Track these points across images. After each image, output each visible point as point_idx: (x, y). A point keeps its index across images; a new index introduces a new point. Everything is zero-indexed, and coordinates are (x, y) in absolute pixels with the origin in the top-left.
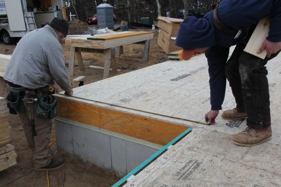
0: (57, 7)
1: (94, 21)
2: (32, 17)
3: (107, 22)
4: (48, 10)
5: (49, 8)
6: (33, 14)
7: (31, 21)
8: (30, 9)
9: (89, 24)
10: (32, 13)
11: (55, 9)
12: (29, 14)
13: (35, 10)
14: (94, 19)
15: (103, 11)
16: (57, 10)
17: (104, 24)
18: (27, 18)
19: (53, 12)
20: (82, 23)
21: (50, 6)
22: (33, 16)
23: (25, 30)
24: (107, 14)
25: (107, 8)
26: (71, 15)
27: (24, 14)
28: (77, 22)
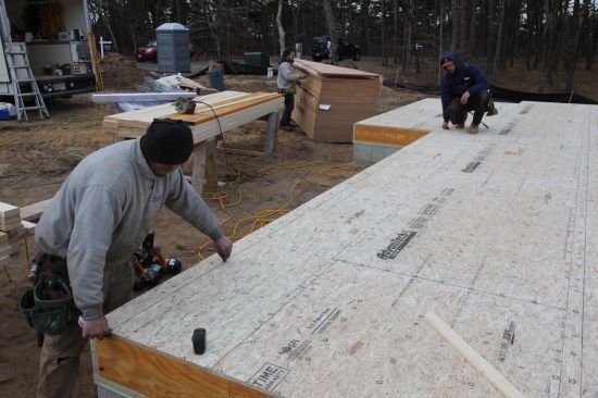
0: (76, 32)
1: (149, 54)
2: (23, 55)
3: (178, 59)
4: (57, 37)
5: (60, 34)
6: (25, 48)
7: (21, 62)
8: (17, 35)
9: (140, 60)
10: (23, 44)
11: (72, 36)
12: (17, 48)
13: (29, 37)
14: (150, 50)
15: (169, 37)
16: (78, 38)
17: (171, 63)
18: (12, 55)
19: (68, 43)
20: (127, 62)
21: (61, 28)
22: (25, 51)
23: (8, 80)
24: (177, 44)
25: (176, 32)
26: (102, 42)
27: (4, 47)
28: (117, 59)
